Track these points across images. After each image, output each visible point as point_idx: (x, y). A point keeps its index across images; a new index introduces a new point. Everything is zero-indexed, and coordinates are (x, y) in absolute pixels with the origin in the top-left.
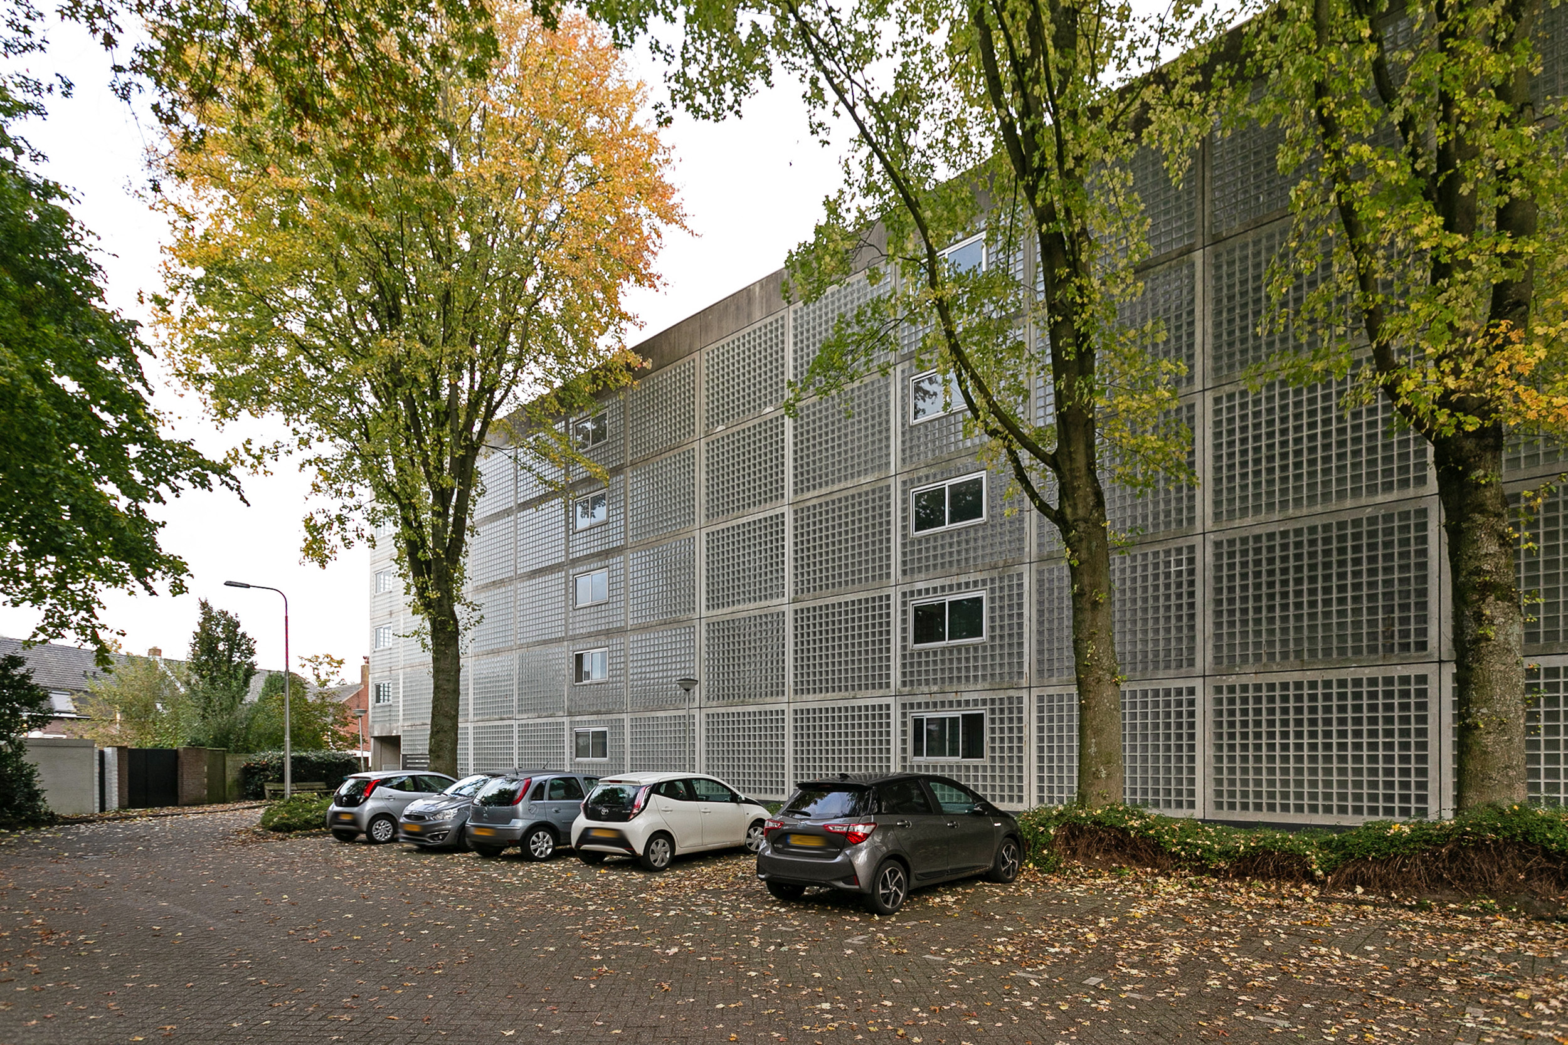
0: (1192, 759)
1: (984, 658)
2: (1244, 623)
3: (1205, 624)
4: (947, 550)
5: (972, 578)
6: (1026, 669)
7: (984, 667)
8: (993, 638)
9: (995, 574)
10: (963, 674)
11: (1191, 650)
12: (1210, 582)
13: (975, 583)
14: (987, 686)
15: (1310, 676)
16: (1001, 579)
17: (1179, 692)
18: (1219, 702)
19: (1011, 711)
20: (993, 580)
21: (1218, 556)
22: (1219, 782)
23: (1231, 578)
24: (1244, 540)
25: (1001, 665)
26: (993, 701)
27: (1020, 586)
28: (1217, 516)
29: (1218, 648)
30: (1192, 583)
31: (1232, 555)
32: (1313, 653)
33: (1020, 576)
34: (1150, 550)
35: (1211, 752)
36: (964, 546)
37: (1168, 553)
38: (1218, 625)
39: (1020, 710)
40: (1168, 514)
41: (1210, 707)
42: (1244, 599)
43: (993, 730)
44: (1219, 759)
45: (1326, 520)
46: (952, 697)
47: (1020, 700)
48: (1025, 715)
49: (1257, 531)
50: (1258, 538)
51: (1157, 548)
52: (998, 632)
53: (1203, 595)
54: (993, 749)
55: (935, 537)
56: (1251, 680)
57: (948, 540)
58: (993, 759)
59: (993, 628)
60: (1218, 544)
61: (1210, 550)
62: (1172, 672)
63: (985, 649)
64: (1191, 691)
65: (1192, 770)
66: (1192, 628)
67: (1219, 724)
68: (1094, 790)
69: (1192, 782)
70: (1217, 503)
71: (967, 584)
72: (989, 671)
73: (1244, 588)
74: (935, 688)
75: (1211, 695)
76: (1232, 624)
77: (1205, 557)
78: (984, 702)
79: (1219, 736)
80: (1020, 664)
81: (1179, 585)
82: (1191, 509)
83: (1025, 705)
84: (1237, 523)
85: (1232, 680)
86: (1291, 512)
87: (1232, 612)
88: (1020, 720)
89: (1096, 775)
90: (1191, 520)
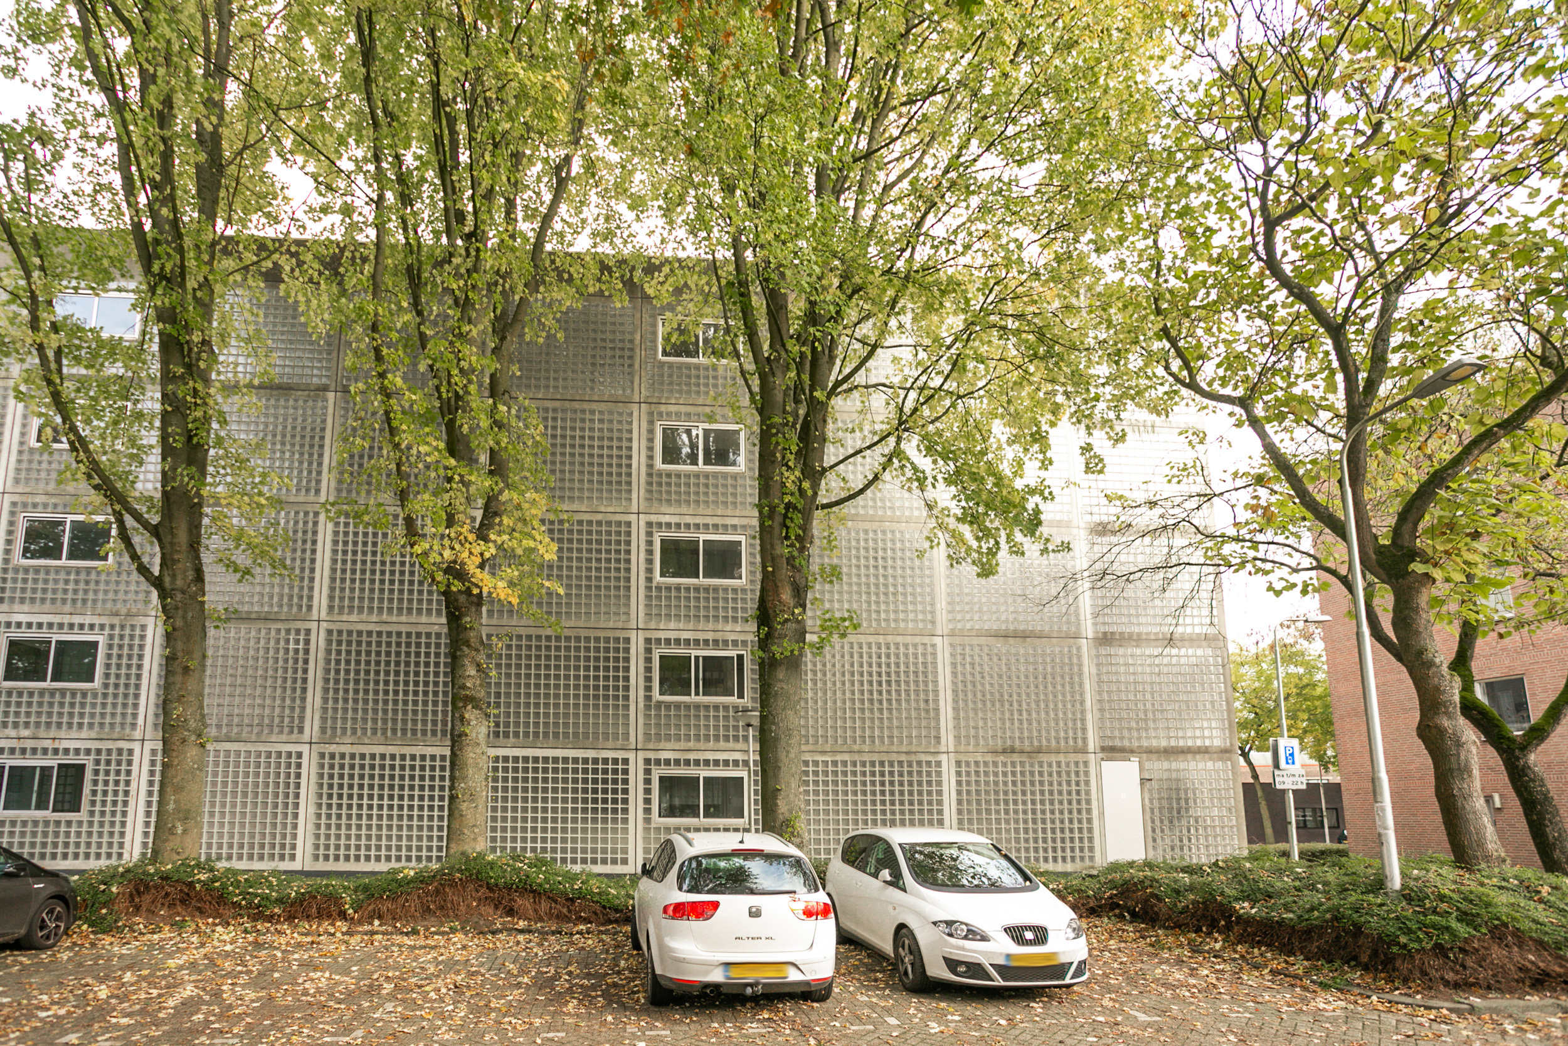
0: (296, 816)
1: (94, 705)
2: (346, 700)
3: (314, 699)
4: (61, 586)
5: (88, 620)
6: (140, 721)
7: (92, 715)
8: (106, 686)
9: (116, 621)
10: (65, 719)
11: (302, 719)
12: (321, 664)
13: (92, 627)
14: (93, 735)
15: (391, 750)
16: (122, 627)
17: (289, 754)
18: (322, 766)
19: (119, 763)
20: (112, 627)
21: (329, 642)
22: (317, 836)
23: (338, 662)
24: (350, 633)
25: (113, 715)
26: (99, 752)
27: (143, 637)
28: (331, 608)
29: (324, 719)
30: (306, 661)
31: (339, 643)
32: (394, 731)
33: (143, 627)
34: (274, 626)
35: (312, 809)
36: (82, 586)
37: (288, 631)
38: (325, 700)
39: (130, 763)
40: (291, 597)
41: (314, 770)
42: (347, 681)
43: (95, 783)
44: (319, 816)
45: (408, 629)
46: (47, 744)
47: (131, 752)
48: (135, 768)
49: (360, 627)
50: (360, 633)
51: (279, 625)
52: (112, 680)
53: (316, 673)
54: (93, 803)
55: (47, 570)
56: (347, 749)
57: (63, 576)
58: (92, 813)
59: (107, 676)
60: (330, 632)
61: (323, 635)
62: (284, 737)
63: (95, 696)
64: (300, 755)
65: (295, 826)
66: (303, 699)
67: (321, 786)
68: (169, 846)
69: (294, 836)
70: (331, 598)
71: (82, 626)
72: (97, 719)
73: (347, 672)
74: (25, 733)
75: (315, 759)
76: (336, 700)
77: (318, 641)
78: (88, 752)
79: (320, 796)
80: (135, 716)
81: (296, 661)
82: (310, 598)
83: (136, 758)
84: (345, 618)
85: (333, 748)
86: (385, 617)
87: (336, 691)
88: (129, 773)
89: (172, 831)
90: (310, 607)
